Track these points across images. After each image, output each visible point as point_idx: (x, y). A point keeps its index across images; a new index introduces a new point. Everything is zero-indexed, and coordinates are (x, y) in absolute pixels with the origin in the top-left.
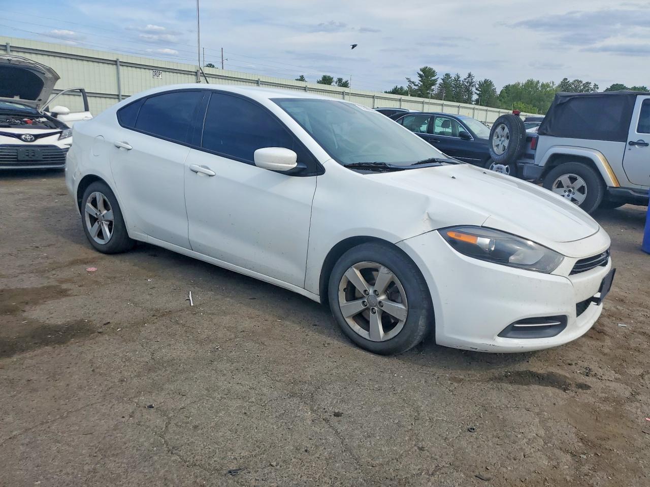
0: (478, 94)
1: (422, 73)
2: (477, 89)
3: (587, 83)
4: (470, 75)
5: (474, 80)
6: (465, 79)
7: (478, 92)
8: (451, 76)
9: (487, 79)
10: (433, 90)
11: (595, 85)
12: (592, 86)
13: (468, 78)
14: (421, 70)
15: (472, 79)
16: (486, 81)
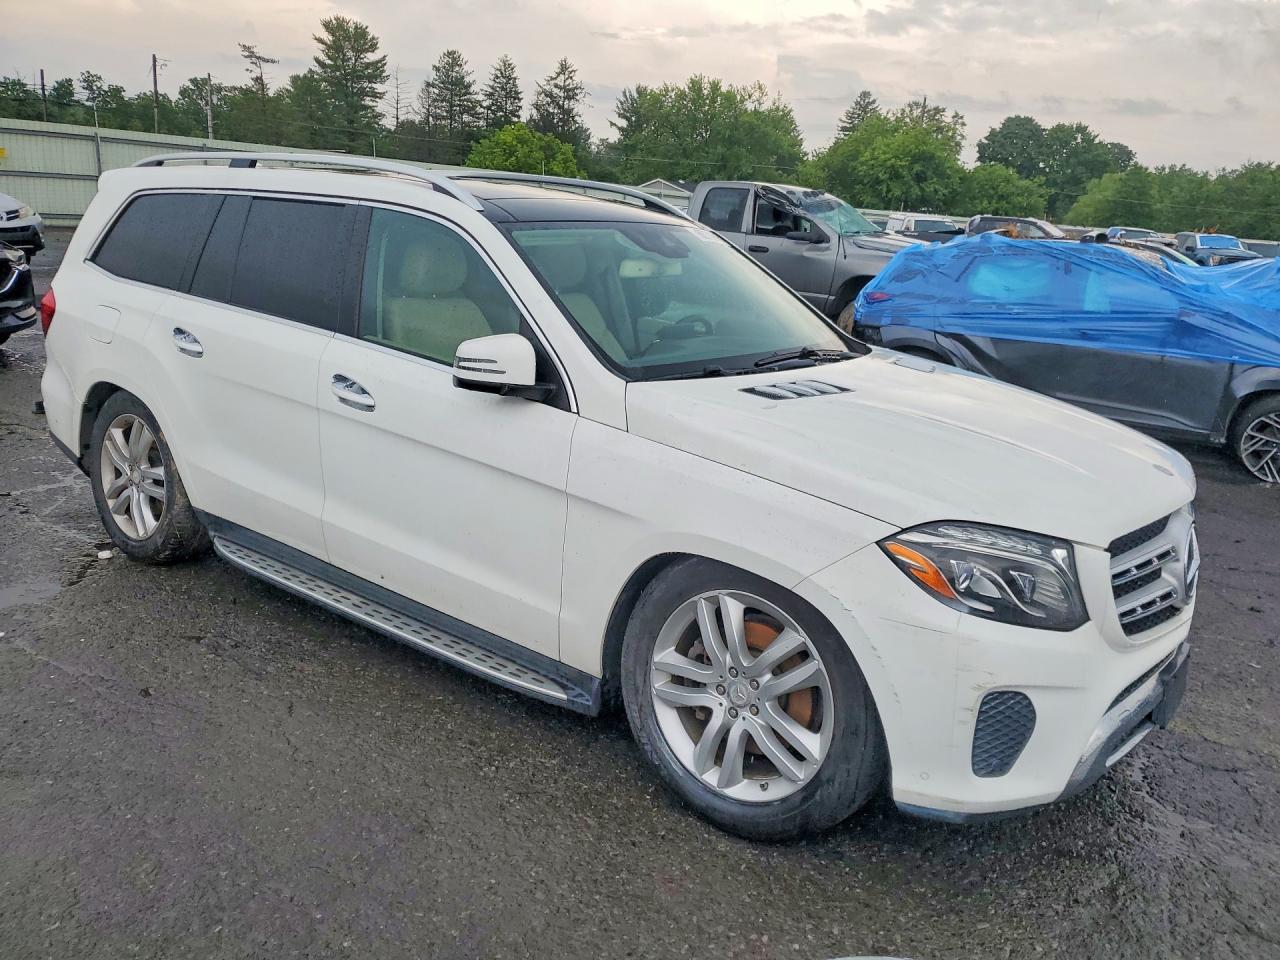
0: (621, 129)
1: (327, 37)
2: (620, 115)
3: (937, 110)
4: (564, 68)
5: (577, 79)
6: (552, 79)
7: (623, 123)
8: (465, 56)
9: (643, 84)
10: (376, 95)
11: (956, 116)
12: (947, 118)
13: (558, 74)
14: (327, 26)
15: (571, 78)
16: (641, 91)
